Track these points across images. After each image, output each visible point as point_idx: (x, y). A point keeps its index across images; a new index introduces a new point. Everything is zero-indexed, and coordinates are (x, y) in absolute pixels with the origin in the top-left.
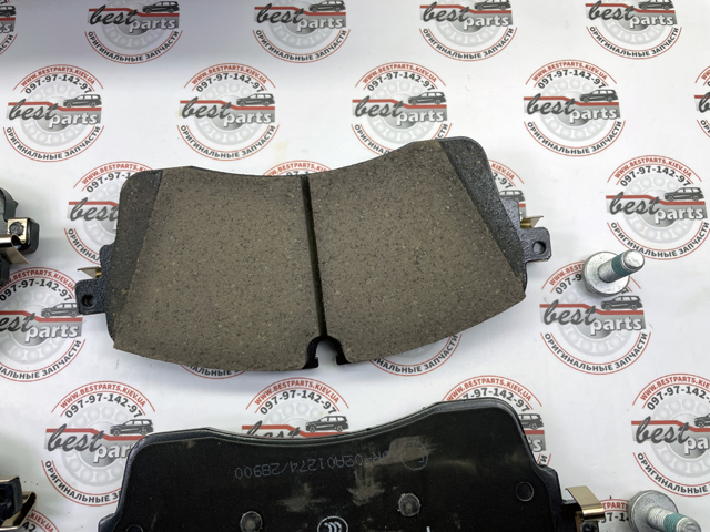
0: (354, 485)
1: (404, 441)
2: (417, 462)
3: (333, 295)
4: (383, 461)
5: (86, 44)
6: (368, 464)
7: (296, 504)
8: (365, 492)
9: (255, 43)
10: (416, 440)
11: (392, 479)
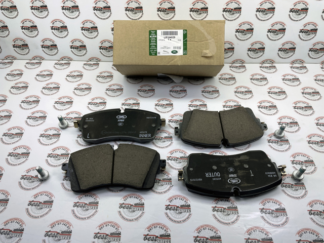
0: (234, 162)
1: (243, 156)
2: (246, 159)
3: (226, 131)
4: (239, 159)
5: (169, 95)
6: (237, 159)
7: (223, 165)
8: (237, 164)
9: (202, 96)
10: (246, 156)
11: (242, 162)
